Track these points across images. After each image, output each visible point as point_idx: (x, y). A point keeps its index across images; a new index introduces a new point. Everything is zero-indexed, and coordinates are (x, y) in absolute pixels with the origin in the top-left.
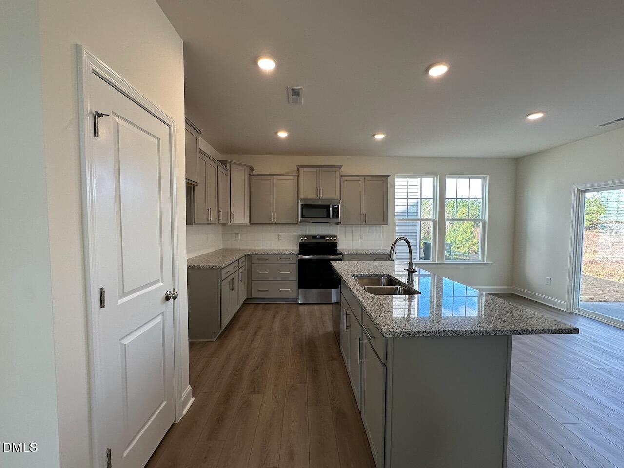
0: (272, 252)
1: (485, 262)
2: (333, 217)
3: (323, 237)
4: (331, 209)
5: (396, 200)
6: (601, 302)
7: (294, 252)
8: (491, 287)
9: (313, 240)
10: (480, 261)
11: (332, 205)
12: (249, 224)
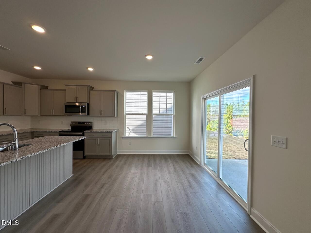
0: (45, 131)
1: (174, 137)
2: (82, 112)
3: (84, 123)
4: (80, 107)
5: (127, 104)
6: (237, 159)
7: (57, 131)
8: (172, 150)
9: (78, 124)
10: (172, 136)
11: (81, 106)
12: (39, 115)
